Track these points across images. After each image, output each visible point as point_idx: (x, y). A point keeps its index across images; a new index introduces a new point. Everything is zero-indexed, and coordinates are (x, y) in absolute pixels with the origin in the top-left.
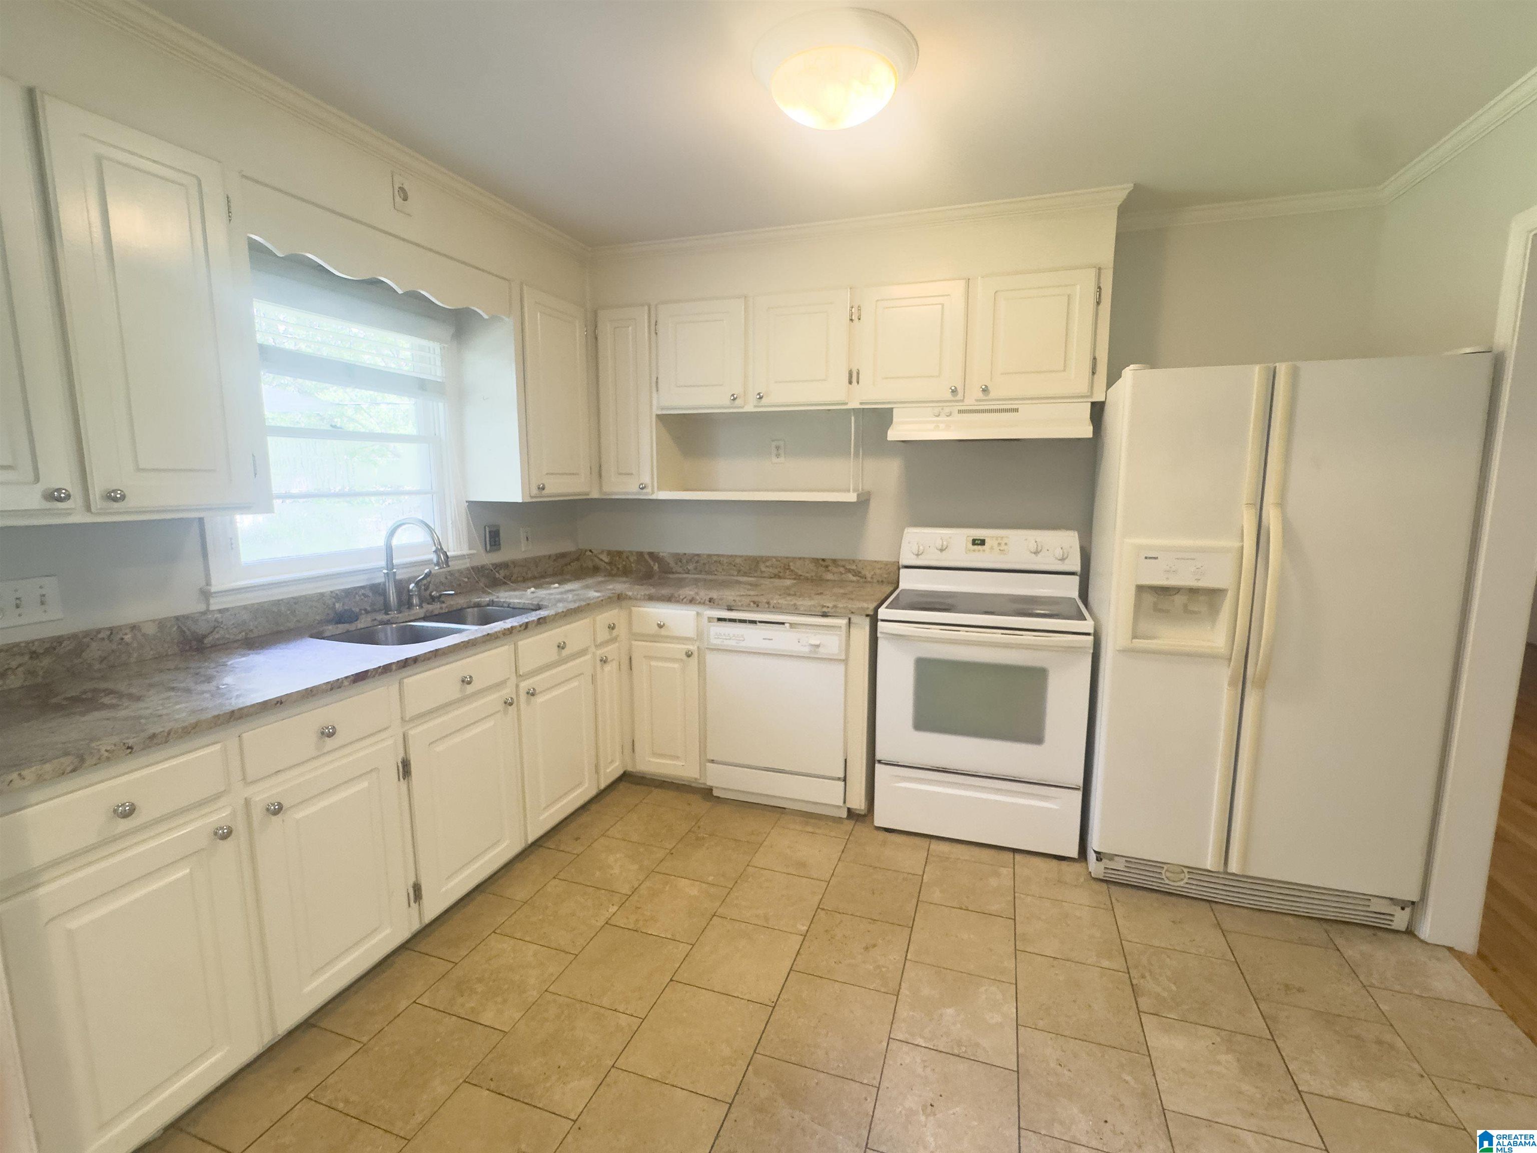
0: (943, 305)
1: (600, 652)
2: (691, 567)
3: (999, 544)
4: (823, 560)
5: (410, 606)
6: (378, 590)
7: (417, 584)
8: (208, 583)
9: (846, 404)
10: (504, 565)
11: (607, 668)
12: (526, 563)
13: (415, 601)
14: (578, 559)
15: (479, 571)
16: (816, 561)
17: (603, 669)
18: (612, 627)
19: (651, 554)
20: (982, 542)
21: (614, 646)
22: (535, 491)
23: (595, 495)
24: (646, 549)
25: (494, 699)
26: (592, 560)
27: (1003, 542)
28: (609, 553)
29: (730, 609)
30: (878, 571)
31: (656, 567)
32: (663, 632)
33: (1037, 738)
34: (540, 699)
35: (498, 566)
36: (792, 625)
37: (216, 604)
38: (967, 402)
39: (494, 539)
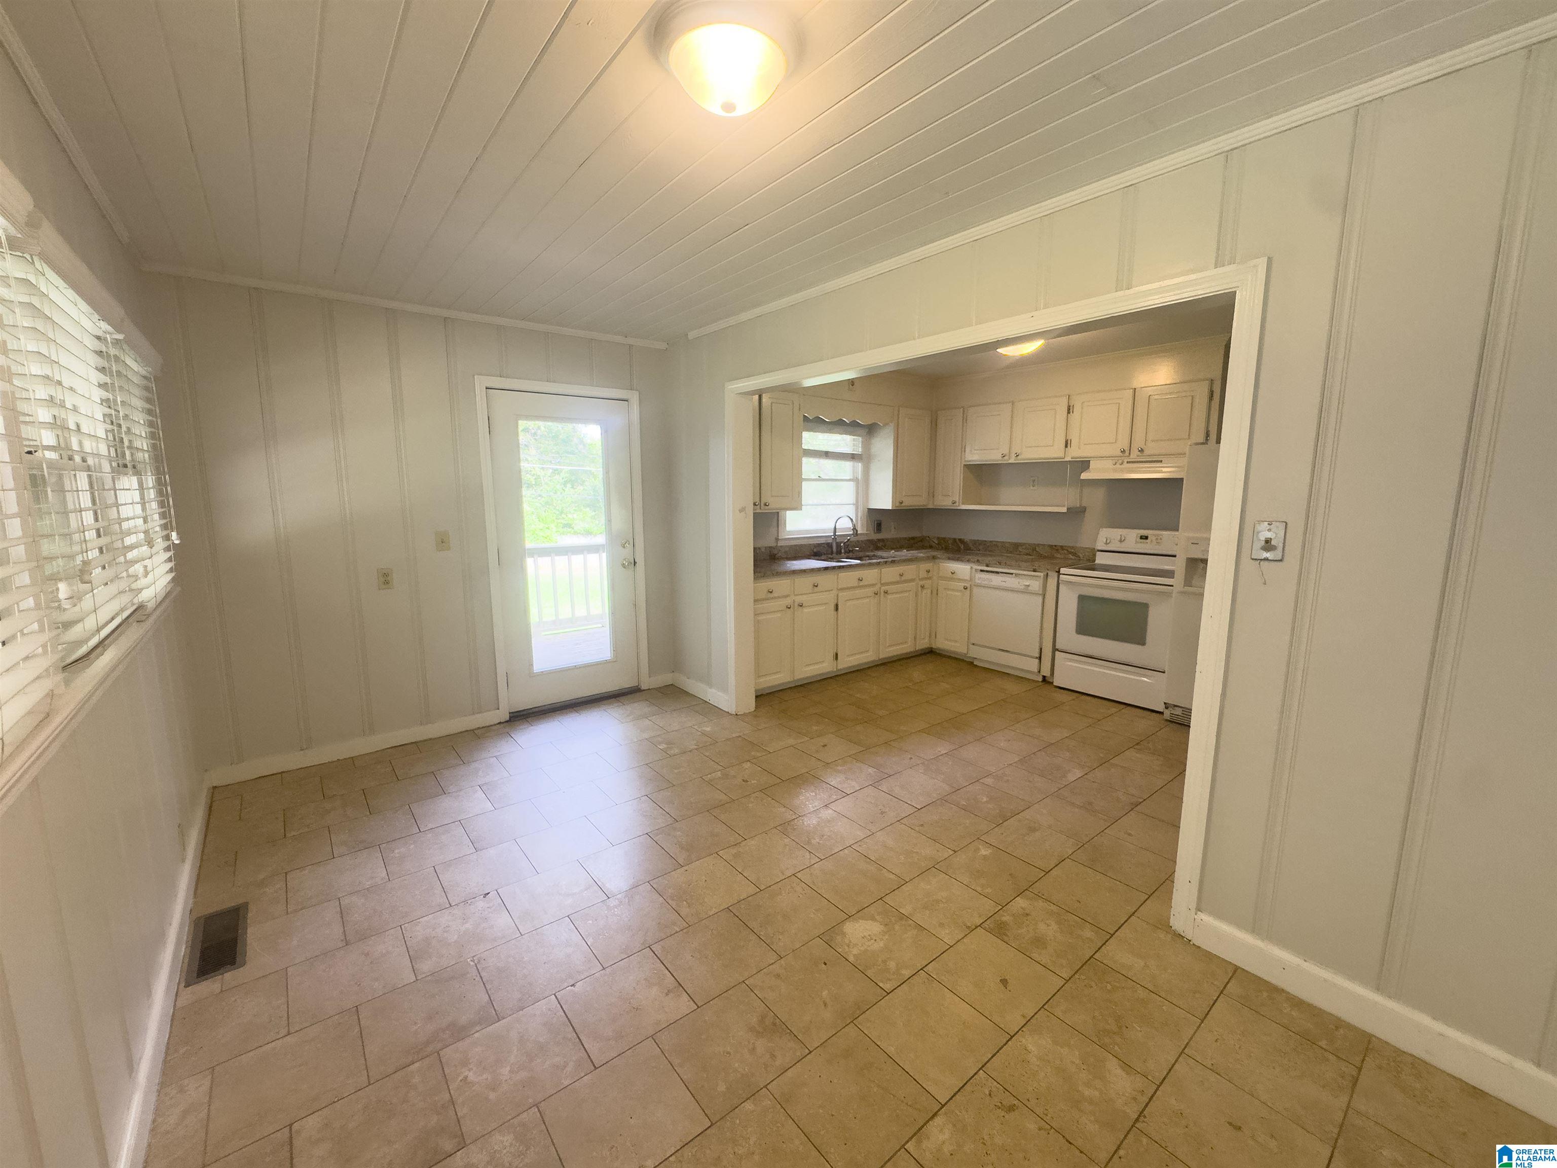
0: (1119, 403)
1: (921, 583)
2: (981, 547)
3: (1157, 539)
4: (1055, 546)
5: (840, 553)
6: (829, 545)
7: (844, 543)
8: (778, 536)
9: (1064, 458)
10: (883, 540)
11: (925, 591)
12: (893, 540)
13: (843, 551)
14: (921, 541)
15: (871, 542)
16: (1051, 546)
17: (922, 592)
18: (928, 571)
19: (960, 540)
20: (1146, 538)
21: (929, 582)
22: (898, 504)
23: (931, 506)
24: (957, 537)
25: (869, 591)
26: (929, 542)
27: (1159, 538)
28: (938, 538)
29: (987, 566)
30: (1087, 554)
31: (962, 547)
32: (954, 576)
33: (1142, 642)
34: (889, 597)
35: (879, 540)
36: (1016, 574)
37: (780, 544)
38: (1131, 456)
39: (879, 527)
